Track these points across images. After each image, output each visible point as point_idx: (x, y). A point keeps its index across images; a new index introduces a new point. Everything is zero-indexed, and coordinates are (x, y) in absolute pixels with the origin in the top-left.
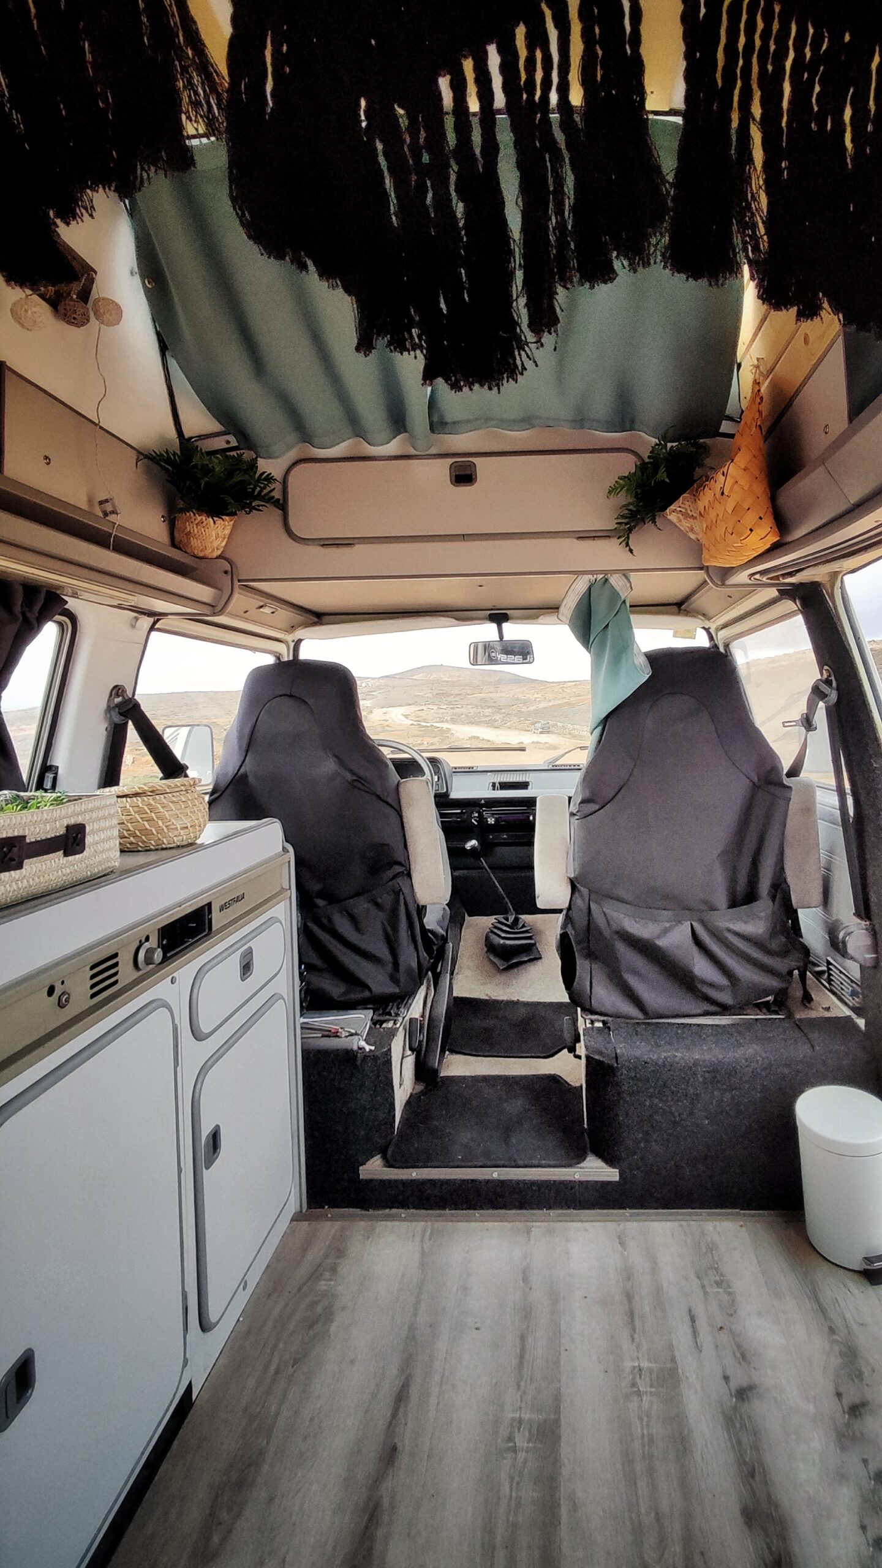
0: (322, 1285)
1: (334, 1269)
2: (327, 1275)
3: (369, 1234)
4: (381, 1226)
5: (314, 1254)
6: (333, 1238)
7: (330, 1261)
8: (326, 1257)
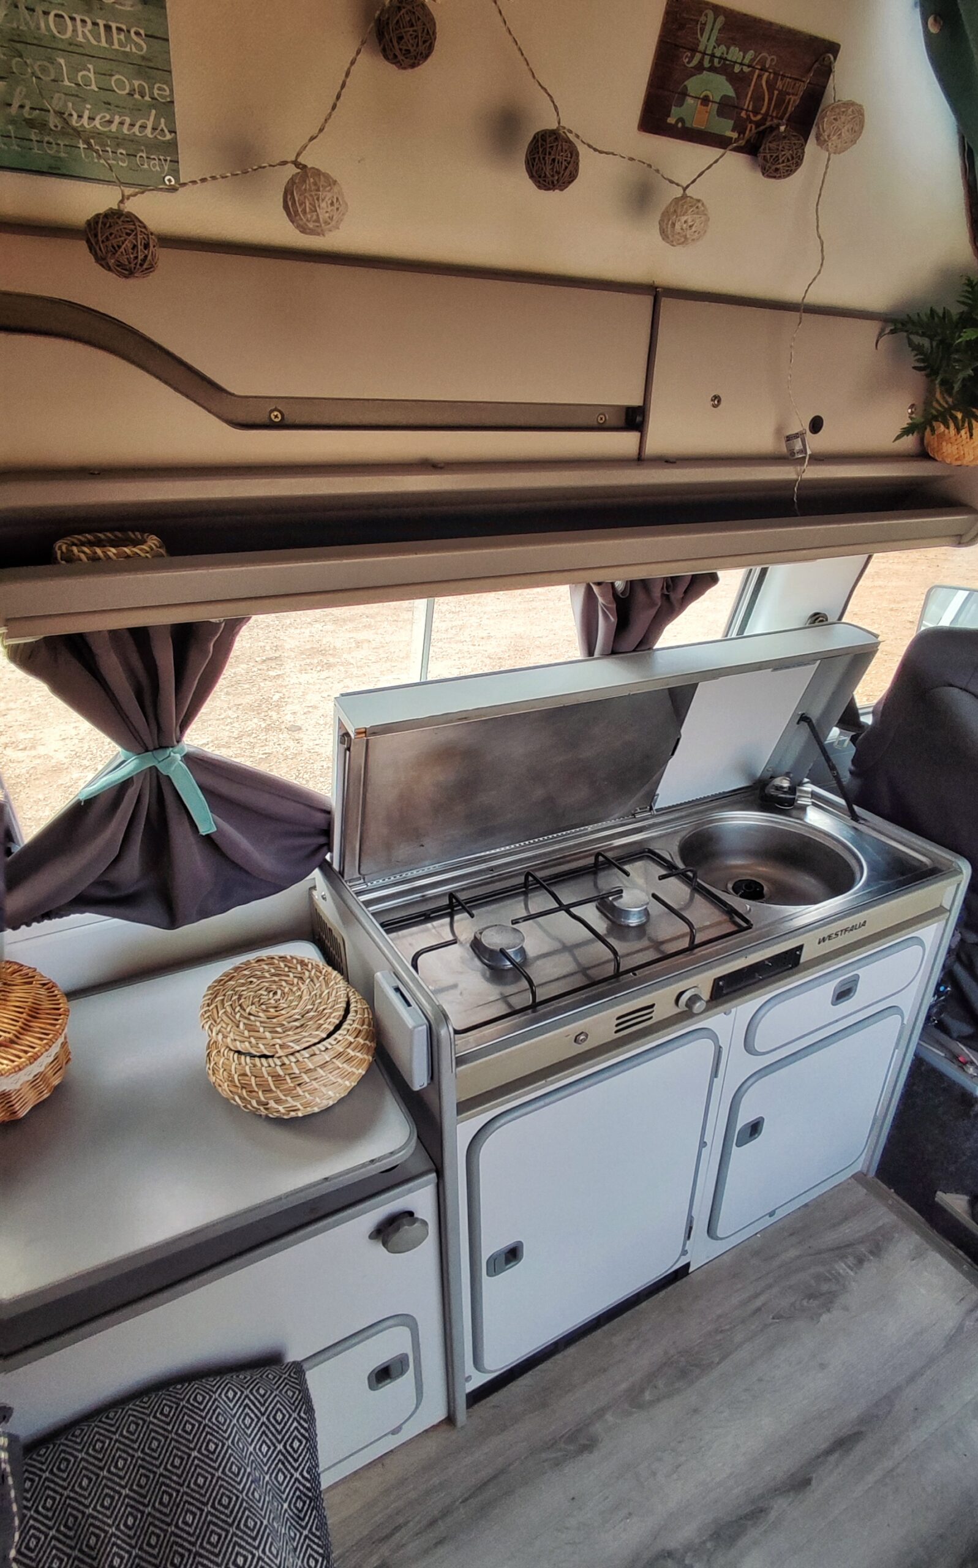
0: (841, 1267)
1: (860, 1261)
2: (851, 1260)
3: (917, 1255)
4: (935, 1257)
5: (851, 1230)
6: (879, 1228)
7: (862, 1249)
8: (862, 1241)
